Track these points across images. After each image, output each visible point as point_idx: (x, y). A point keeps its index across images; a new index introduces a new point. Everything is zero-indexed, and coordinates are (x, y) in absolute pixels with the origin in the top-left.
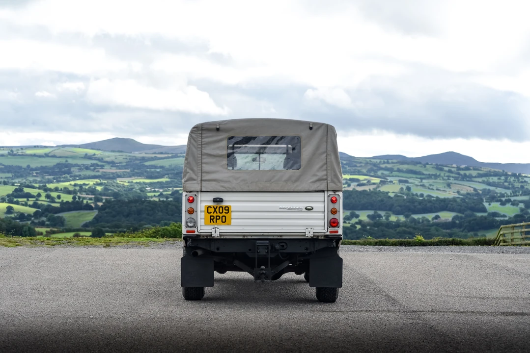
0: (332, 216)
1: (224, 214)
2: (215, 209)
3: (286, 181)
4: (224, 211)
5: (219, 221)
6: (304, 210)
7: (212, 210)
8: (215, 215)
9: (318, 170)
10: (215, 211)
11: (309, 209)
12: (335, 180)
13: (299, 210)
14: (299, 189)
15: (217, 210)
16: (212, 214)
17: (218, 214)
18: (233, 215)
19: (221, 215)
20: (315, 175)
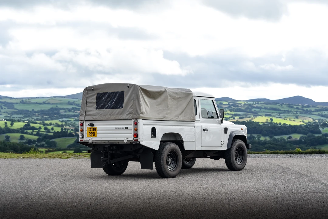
0: (135, 132)
1: (94, 132)
2: (91, 129)
3: (117, 114)
4: (94, 130)
5: (92, 135)
6: (124, 129)
7: (89, 130)
8: (91, 132)
9: (130, 109)
10: (91, 130)
11: (126, 128)
12: (136, 113)
13: (122, 129)
14: (122, 118)
15: (92, 129)
16: (90, 132)
17: (92, 132)
18: (98, 132)
19: (93, 132)
20: (128, 111)
